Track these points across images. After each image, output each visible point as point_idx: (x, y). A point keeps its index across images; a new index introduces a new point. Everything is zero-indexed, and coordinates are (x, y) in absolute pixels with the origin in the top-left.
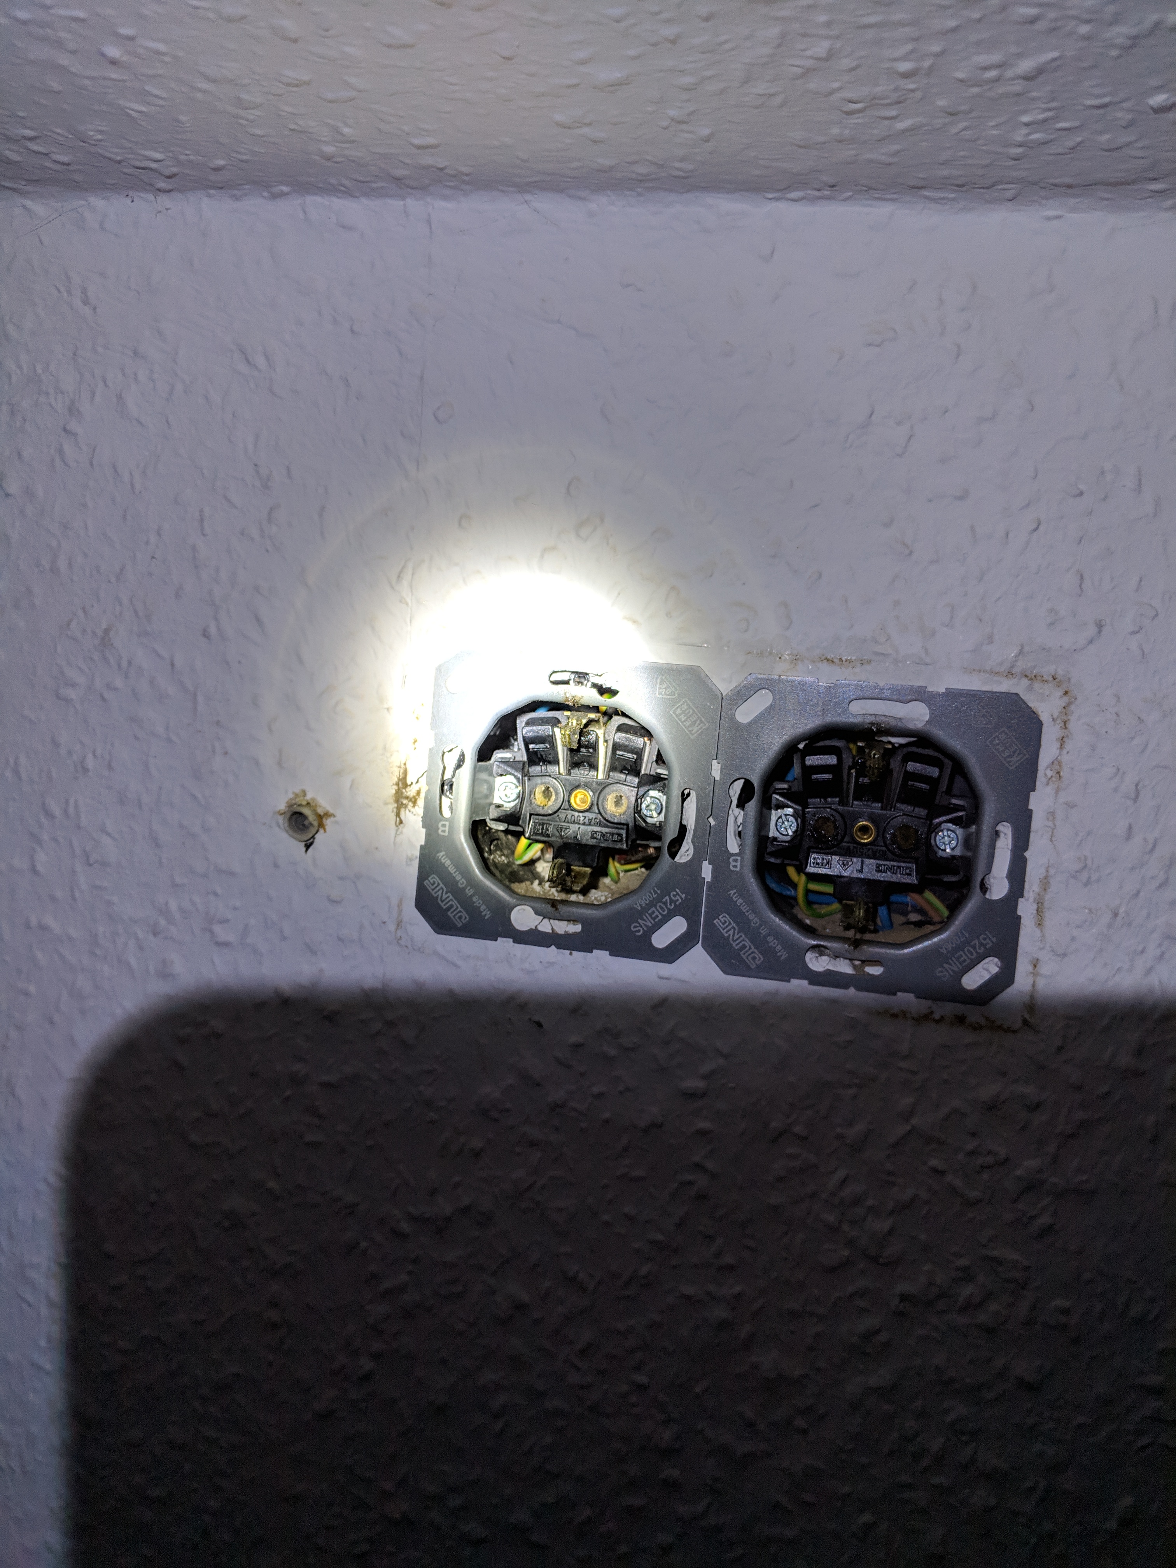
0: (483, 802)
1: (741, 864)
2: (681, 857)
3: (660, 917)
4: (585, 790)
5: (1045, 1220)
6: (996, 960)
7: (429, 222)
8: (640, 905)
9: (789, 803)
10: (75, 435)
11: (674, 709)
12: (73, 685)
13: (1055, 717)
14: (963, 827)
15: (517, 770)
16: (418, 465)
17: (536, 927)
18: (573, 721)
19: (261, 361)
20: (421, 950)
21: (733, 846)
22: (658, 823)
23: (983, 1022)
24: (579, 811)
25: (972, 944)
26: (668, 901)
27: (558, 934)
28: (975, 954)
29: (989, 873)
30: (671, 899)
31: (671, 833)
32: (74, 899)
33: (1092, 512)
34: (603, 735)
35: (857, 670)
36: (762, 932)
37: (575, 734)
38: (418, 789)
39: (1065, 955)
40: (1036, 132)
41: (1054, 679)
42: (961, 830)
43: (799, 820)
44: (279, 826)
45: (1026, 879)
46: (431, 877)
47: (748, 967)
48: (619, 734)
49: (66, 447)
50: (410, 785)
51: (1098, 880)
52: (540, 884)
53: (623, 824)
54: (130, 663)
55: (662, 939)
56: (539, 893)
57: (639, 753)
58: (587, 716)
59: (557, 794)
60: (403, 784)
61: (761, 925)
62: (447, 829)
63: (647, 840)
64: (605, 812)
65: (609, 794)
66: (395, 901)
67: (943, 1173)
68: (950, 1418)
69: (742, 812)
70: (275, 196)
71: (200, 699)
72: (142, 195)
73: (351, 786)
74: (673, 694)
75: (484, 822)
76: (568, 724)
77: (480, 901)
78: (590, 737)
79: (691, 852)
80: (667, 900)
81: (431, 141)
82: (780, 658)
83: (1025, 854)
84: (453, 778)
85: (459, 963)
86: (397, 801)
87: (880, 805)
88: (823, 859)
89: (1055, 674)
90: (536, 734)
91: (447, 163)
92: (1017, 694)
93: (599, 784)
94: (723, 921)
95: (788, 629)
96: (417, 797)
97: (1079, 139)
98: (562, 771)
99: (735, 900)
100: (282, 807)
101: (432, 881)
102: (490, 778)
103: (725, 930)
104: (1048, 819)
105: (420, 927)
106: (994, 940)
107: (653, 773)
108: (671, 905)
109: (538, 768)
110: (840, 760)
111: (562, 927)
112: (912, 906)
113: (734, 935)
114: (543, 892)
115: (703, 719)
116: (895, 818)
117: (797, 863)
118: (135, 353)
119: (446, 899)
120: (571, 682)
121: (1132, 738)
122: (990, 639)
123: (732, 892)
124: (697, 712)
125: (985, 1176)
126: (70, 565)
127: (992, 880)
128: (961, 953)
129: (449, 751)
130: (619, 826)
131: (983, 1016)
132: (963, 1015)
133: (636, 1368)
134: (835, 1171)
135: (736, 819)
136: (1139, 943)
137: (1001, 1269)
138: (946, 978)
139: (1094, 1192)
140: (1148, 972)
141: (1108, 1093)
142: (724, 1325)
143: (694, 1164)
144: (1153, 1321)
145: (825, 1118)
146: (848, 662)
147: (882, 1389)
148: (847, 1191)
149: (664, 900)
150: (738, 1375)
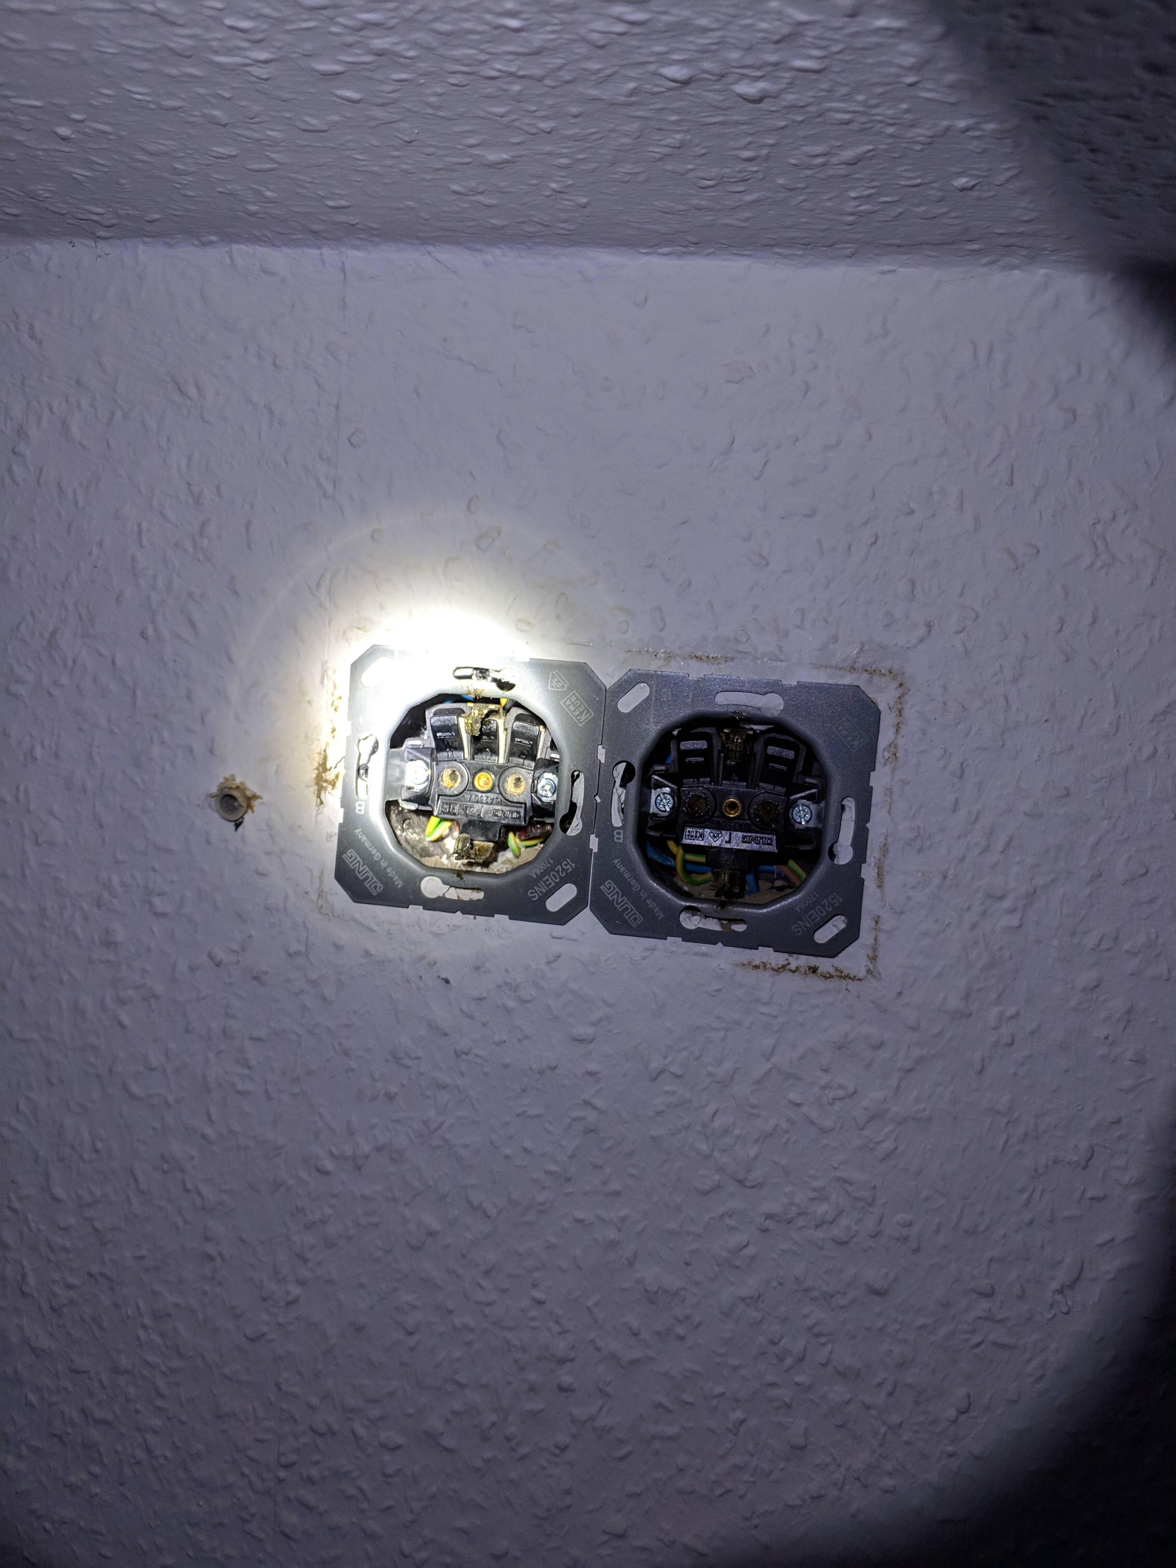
0: (395, 784)
1: (624, 837)
2: (572, 831)
3: (553, 884)
4: (488, 773)
5: (888, 1145)
6: (843, 918)
7: (343, 269)
8: (536, 874)
9: (667, 783)
10: (22, 456)
11: (564, 700)
12: (22, 682)
13: (891, 705)
14: (816, 803)
15: (425, 755)
16: (335, 484)
17: (444, 895)
18: (476, 711)
19: (192, 391)
20: (341, 916)
21: (617, 820)
22: (552, 802)
23: (832, 971)
24: (482, 792)
25: (823, 903)
26: (560, 869)
27: (463, 900)
28: (825, 913)
29: (837, 842)
30: (562, 867)
31: (562, 810)
32: (24, 876)
33: (921, 528)
34: (503, 724)
35: (722, 666)
36: (642, 895)
37: (476, 722)
38: (336, 773)
39: (902, 913)
40: (864, 205)
41: (890, 673)
42: (815, 805)
43: (676, 798)
44: (210, 806)
45: (869, 847)
46: (349, 851)
47: (630, 926)
48: (517, 723)
49: (15, 468)
50: (330, 770)
51: (929, 848)
52: (448, 858)
53: (521, 803)
54: (74, 662)
55: (554, 904)
56: (447, 866)
57: (535, 740)
58: (488, 707)
59: (462, 776)
60: (323, 768)
61: (641, 890)
62: (363, 808)
63: (543, 817)
64: (505, 792)
65: (509, 776)
66: (316, 873)
67: (798, 1105)
68: (810, 1322)
69: (625, 791)
70: (204, 244)
71: (139, 693)
72: (84, 241)
73: (276, 772)
74: (563, 687)
75: (395, 803)
76: (471, 714)
77: (393, 872)
78: (491, 725)
79: (580, 826)
81: (343, 203)
82: (655, 656)
83: (867, 825)
84: (368, 762)
85: (375, 928)
86: (317, 784)
87: (745, 784)
88: (697, 832)
89: (892, 668)
90: (443, 723)
91: (358, 221)
92: (858, 687)
93: (500, 767)
94: (608, 887)
95: (662, 630)
96: (336, 780)
97: (900, 210)
98: (467, 756)
99: (619, 868)
100: (214, 790)
101: (349, 855)
102: (402, 763)
103: (610, 895)
104: (886, 795)
105: (340, 896)
106: (841, 900)
107: (547, 757)
108: (562, 873)
109: (445, 754)
110: (710, 744)
111: (467, 895)
112: (777, 875)
113: (617, 899)
114: (451, 865)
115: (590, 710)
116: (757, 795)
117: (675, 836)
118: (78, 382)
119: (362, 870)
120: (474, 677)
121: (958, 723)
122: (835, 639)
123: (616, 861)
124: (585, 704)
125: (837, 1106)
126: (19, 574)
127: (839, 848)
128: (813, 911)
129: (364, 739)
130: (518, 805)
131: (833, 966)
132: (815, 965)
133: (535, 1286)
134: (707, 1105)
135: (619, 797)
136: (965, 901)
137: (850, 1189)
138: (800, 934)
139: (930, 1119)
140: (974, 927)
141: (940, 1033)
142: (612, 1245)
143: (584, 1101)
144: (983, 1232)
145: (698, 1058)
146: (714, 659)
147: (751, 1297)
148: (718, 1123)
149: (556, 869)
150: (624, 1290)
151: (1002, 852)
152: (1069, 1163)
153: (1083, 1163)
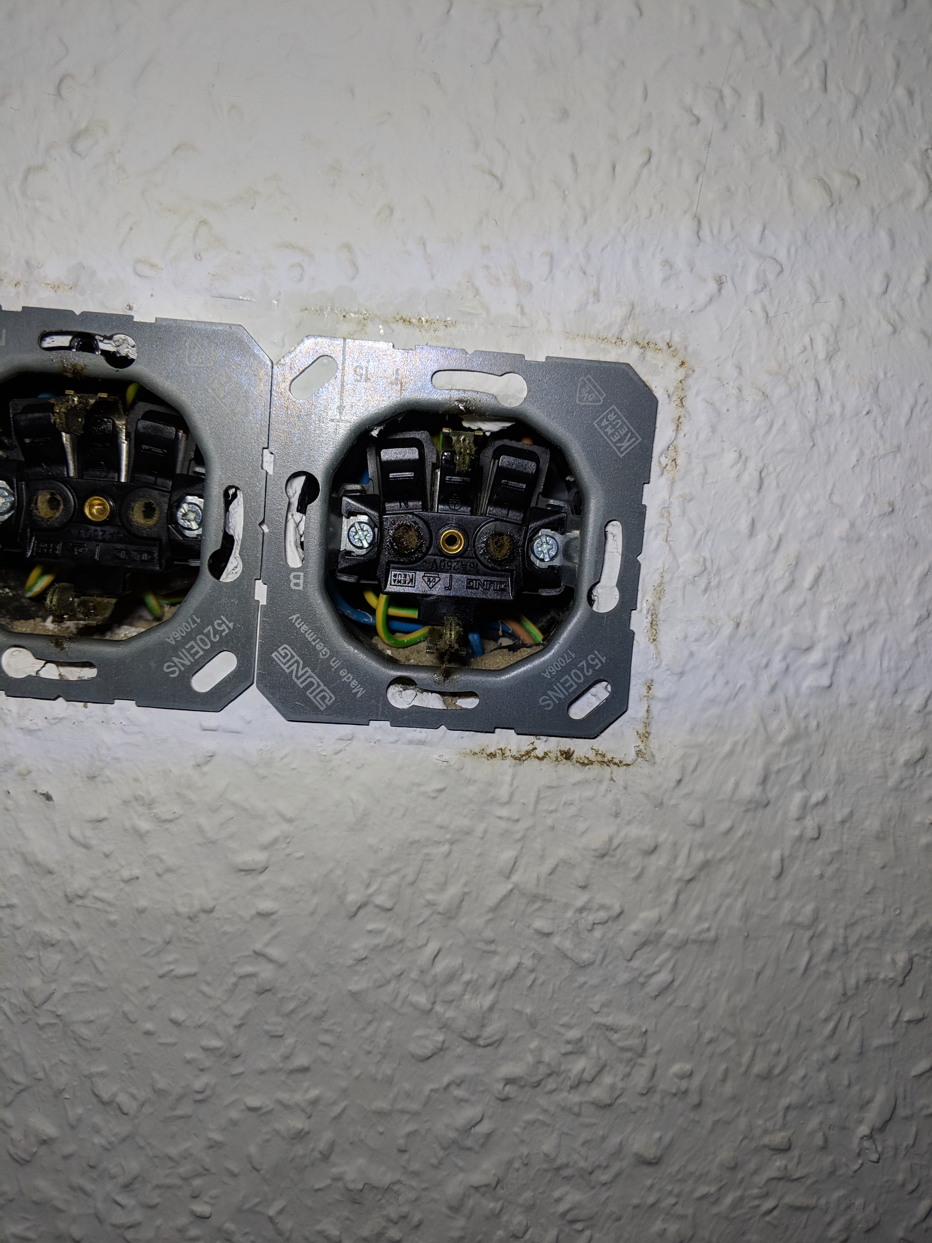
1: (304, 582)
2: (227, 575)
3: (201, 653)
4: (103, 496)
5: (663, 977)
6: (607, 684)
8: (175, 638)
9: (363, 508)
11: (209, 381)
13: (670, 392)
14: (563, 532)
17: (36, 674)
21: (294, 559)
22: (196, 536)
23: (592, 756)
24: (96, 524)
25: (579, 666)
26: (212, 631)
27: (68, 682)
28: (583, 679)
29: (596, 583)
30: (214, 629)
31: (212, 545)
33: (710, 142)
34: (125, 426)
35: (440, 333)
36: (333, 665)
39: (682, 674)
41: (669, 347)
42: (561, 535)
43: (376, 529)
45: (640, 587)
47: (316, 709)
48: (145, 424)
51: (718, 587)
53: (154, 539)
55: (204, 681)
57: (172, 445)
58: (95, 395)
59: (66, 502)
61: (331, 657)
63: (183, 558)
64: (130, 524)
65: (135, 501)
67: (548, 935)
68: (562, 1207)
69: (304, 517)
78: (105, 425)
79: (240, 569)
80: (209, 631)
82: (344, 316)
83: (637, 558)
87: (469, 509)
88: (405, 576)
89: (670, 341)
90: (32, 423)
92: (628, 365)
93: (121, 488)
94: (284, 655)
95: (353, 279)
98: (72, 472)
99: (298, 626)
103: (287, 666)
104: (663, 516)
106: (604, 661)
107: (191, 470)
108: (215, 637)
110: (421, 454)
111: (73, 674)
113: (297, 672)
116: (486, 523)
117: (375, 582)
120: (73, 348)
121: (756, 417)
122: (596, 296)
123: (295, 617)
125: (598, 933)
127: (600, 590)
128: (567, 677)
130: (149, 542)
131: (592, 749)
132: (570, 749)
133: (195, 1197)
134: (426, 945)
135: (297, 525)
136: (763, 656)
137: (616, 1037)
138: (550, 708)
139: (715, 941)
140: (773, 689)
141: (731, 829)
142: (300, 1136)
143: (255, 952)
144: (779, 1074)
145: (413, 883)
146: (429, 323)
147: (486, 1186)
148: (440, 967)
149: (205, 631)
150: (317, 1190)
151: (810, 589)
152: (884, 981)
153: (900, 979)
